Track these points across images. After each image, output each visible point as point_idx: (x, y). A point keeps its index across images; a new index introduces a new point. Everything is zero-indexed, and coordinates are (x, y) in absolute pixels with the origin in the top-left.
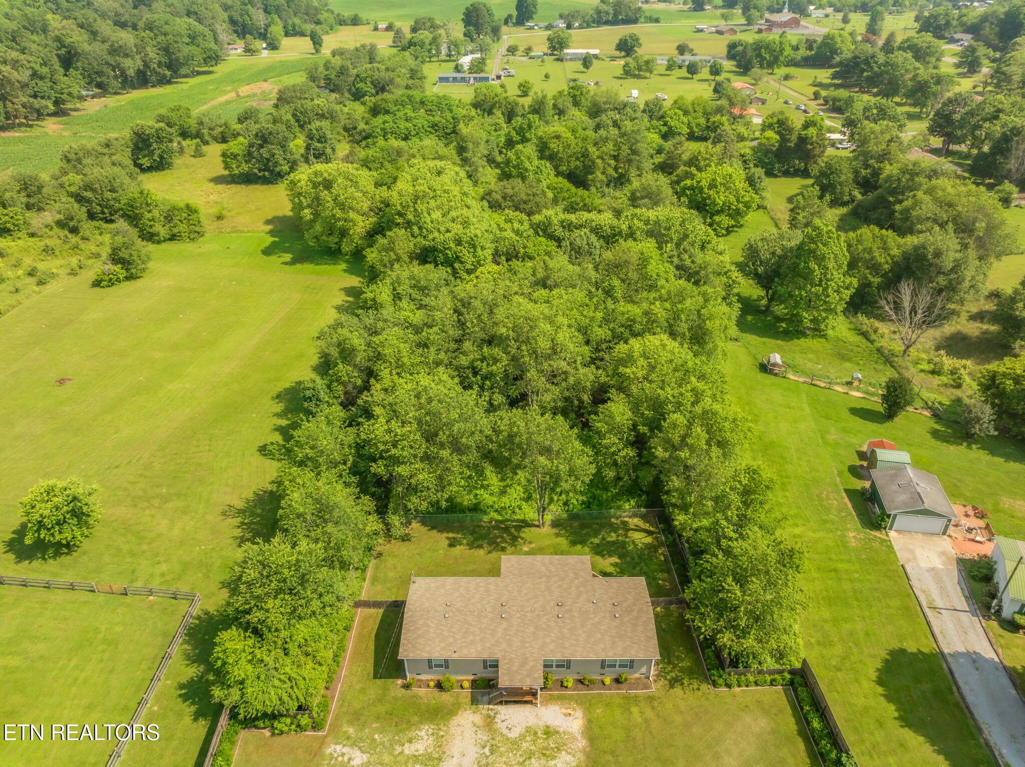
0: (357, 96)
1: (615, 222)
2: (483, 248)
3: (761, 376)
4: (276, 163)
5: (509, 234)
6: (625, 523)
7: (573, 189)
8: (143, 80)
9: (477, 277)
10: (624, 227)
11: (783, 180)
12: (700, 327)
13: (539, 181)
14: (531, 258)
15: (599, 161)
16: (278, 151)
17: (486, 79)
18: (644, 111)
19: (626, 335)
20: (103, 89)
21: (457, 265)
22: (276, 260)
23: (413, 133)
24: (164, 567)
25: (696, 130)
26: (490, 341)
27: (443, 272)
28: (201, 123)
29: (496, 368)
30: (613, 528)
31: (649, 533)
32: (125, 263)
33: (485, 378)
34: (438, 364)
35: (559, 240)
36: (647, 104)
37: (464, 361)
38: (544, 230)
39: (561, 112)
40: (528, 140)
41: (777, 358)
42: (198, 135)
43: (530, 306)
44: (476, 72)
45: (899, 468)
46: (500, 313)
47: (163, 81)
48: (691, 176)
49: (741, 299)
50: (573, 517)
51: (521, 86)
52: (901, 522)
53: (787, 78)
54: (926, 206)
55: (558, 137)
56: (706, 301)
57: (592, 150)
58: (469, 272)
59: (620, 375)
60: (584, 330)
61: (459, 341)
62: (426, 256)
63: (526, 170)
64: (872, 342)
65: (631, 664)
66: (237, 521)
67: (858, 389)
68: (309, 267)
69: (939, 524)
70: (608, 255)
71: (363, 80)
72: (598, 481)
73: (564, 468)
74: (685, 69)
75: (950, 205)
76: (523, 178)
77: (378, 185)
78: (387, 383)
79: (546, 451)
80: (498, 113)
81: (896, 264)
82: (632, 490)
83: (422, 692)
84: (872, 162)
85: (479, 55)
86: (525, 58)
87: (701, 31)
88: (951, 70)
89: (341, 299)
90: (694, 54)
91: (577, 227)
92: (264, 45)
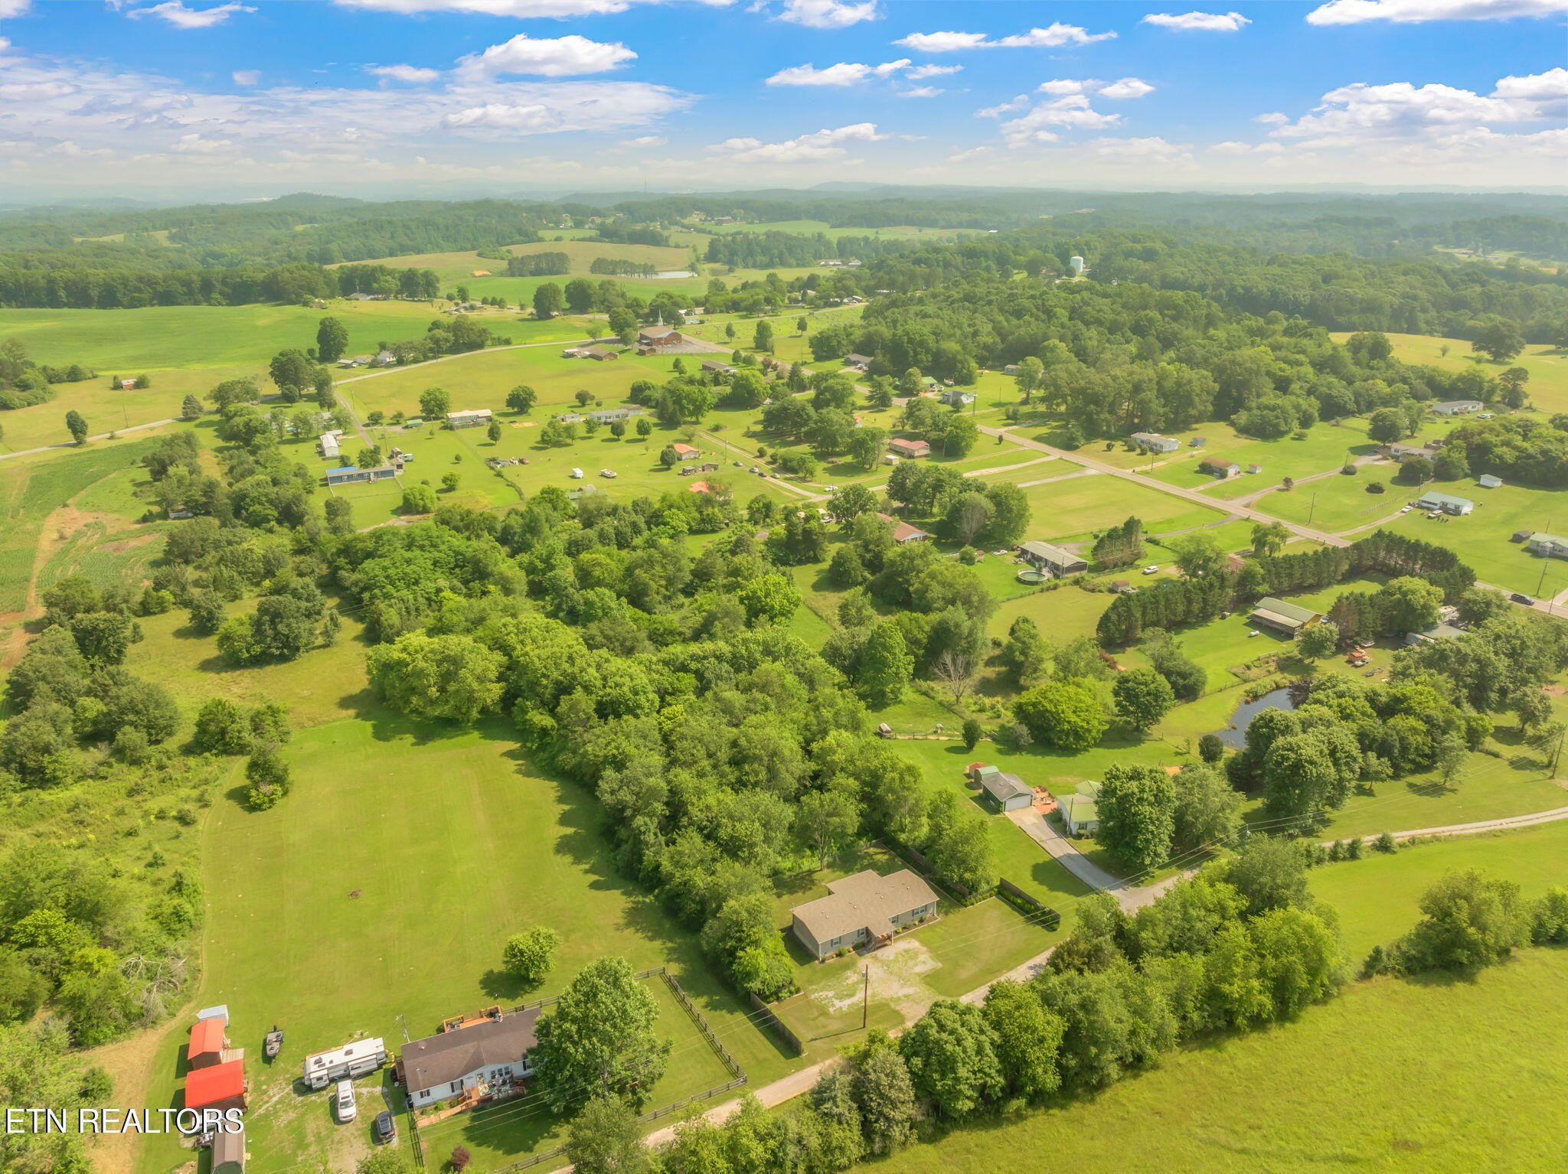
1: (731, 648)
6: (868, 853)
7: (642, 615)
10: (743, 652)
13: (623, 616)
15: (652, 583)
17: (391, 473)
18: (636, 512)
30: (863, 858)
31: (887, 852)
35: (695, 673)
41: (885, 727)
45: (995, 776)
48: (741, 586)
50: (838, 861)
52: (1009, 805)
53: (717, 429)
55: (600, 564)
64: (933, 698)
65: (925, 909)
66: (632, 929)
67: (943, 735)
69: (1026, 800)
74: (605, 428)
76: (609, 617)
77: (491, 650)
78: (698, 805)
83: (833, 961)
84: (871, 547)
85: (340, 432)
86: (398, 428)
87: (571, 355)
88: (866, 403)
89: (512, 765)
90: (598, 404)
91: (705, 658)
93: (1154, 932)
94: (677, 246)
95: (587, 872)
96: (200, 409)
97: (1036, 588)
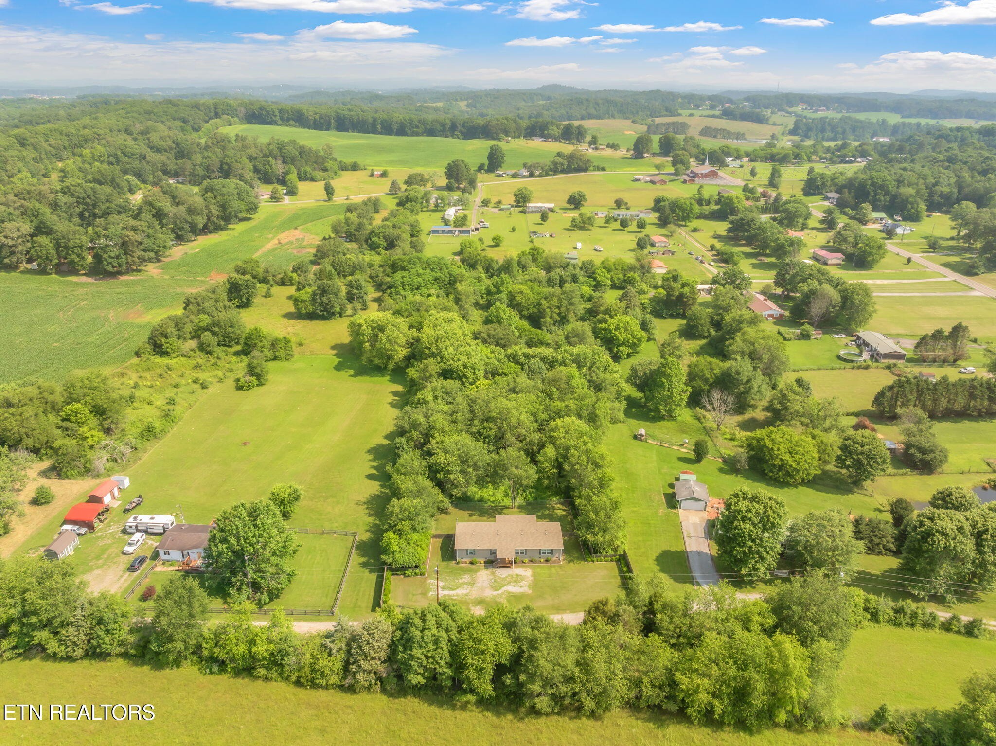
0: (373, 247)
1: (555, 354)
2: (479, 370)
3: (637, 443)
4: (332, 307)
5: (493, 361)
6: (553, 507)
7: (532, 329)
8: (206, 230)
9: (477, 387)
10: (559, 357)
11: (669, 320)
12: (593, 413)
13: (510, 325)
14: (506, 375)
15: (548, 310)
16: (333, 299)
17: (467, 232)
18: (581, 269)
19: (556, 417)
20: (180, 239)
21: (464, 380)
22: (344, 374)
23: (423, 285)
24: (336, 525)
25: (616, 282)
26: (488, 419)
27: (457, 384)
28: (267, 272)
29: (491, 433)
30: (548, 509)
31: (564, 510)
32: (257, 376)
33: (485, 438)
34: (462, 431)
35: (522, 365)
36: (583, 263)
37: (474, 429)
38: (513, 358)
39: (523, 267)
40: (501, 292)
41: (642, 431)
42: (267, 280)
43: (507, 402)
44: (459, 226)
45: (688, 481)
46: (492, 405)
47: (218, 229)
48: (606, 321)
49: (628, 398)
50: (528, 504)
51: (494, 239)
52: (684, 504)
53: (695, 230)
54: (739, 344)
55: (521, 293)
56: (598, 400)
57: (544, 302)
58: (471, 384)
59: (552, 437)
60: (534, 415)
61: (471, 420)
62: (446, 374)
63: (502, 318)
64: (701, 423)
65: (552, 552)
66: (365, 507)
67: (686, 448)
68: (367, 378)
69: (702, 505)
70: (550, 374)
71: (377, 235)
72: (540, 484)
74: (619, 222)
76: (499, 322)
77: (411, 327)
78: (438, 439)
80: (480, 269)
82: (557, 491)
83: (464, 565)
84: (721, 311)
85: (460, 207)
86: (496, 210)
87: (638, 180)
88: (818, 225)
89: (391, 398)
90: (628, 209)
91: (533, 357)
92: (285, 192)
93: (671, 618)
94: (774, 124)
95: (373, 467)
96: (400, 189)
97: (850, 365)
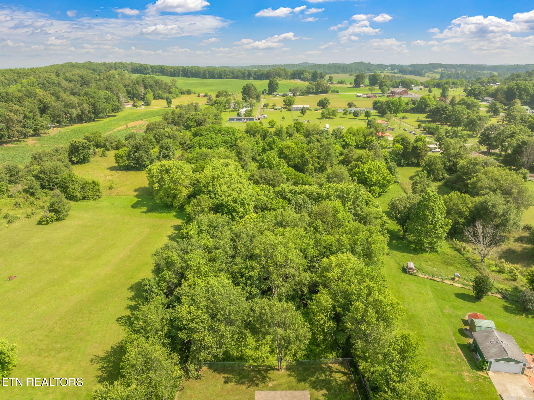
0: (188, 127)
1: (319, 191)
2: (248, 205)
3: (404, 275)
4: (143, 160)
5: (263, 197)
6: (330, 368)
7: (297, 174)
8: (80, 119)
9: (245, 221)
10: (324, 193)
11: (406, 168)
12: (368, 248)
13: (279, 169)
14: (274, 210)
15: (310, 159)
16: (144, 155)
17: (253, 119)
18: (332, 134)
19: (327, 253)
20: (60, 123)
21: (234, 214)
22: (138, 211)
23: (214, 145)
25: (359, 143)
26: (251, 257)
27: (227, 218)
29: (255, 273)
31: (345, 374)
32: (56, 212)
33: (247, 279)
34: (220, 270)
35: (289, 200)
36: (334, 131)
37: (235, 269)
38: (281, 195)
39: (290, 135)
40: (273, 149)
41: (411, 265)
42: (104, 146)
43: (273, 237)
44: (247, 116)
45: (489, 331)
46: (256, 242)
47: (90, 120)
48: (358, 166)
49: (389, 232)
50: (299, 363)
51: (270, 123)
52: (495, 365)
53: (404, 118)
54: (484, 181)
55: (289, 147)
56: (371, 233)
57: (306, 154)
58: (241, 217)
59: (325, 277)
60: (303, 251)
61: (233, 257)
62: (217, 209)
63: (272, 164)
64: (463, 255)
67: (458, 282)
68: (155, 214)
69: (518, 367)
70: (316, 208)
71: (191, 120)
72: (314, 342)
73: (293, 335)
74: (352, 114)
75: (497, 180)
76: (271, 168)
77: (194, 171)
78: (191, 282)
79: (282, 324)
80: (258, 136)
81: (471, 211)
82: (334, 346)
84: (452, 158)
85: (249, 108)
86: (272, 110)
87: (359, 96)
89: (171, 232)
90: (357, 107)
91: (299, 193)
92: (143, 103)
94: (428, 77)
96: (212, 100)
